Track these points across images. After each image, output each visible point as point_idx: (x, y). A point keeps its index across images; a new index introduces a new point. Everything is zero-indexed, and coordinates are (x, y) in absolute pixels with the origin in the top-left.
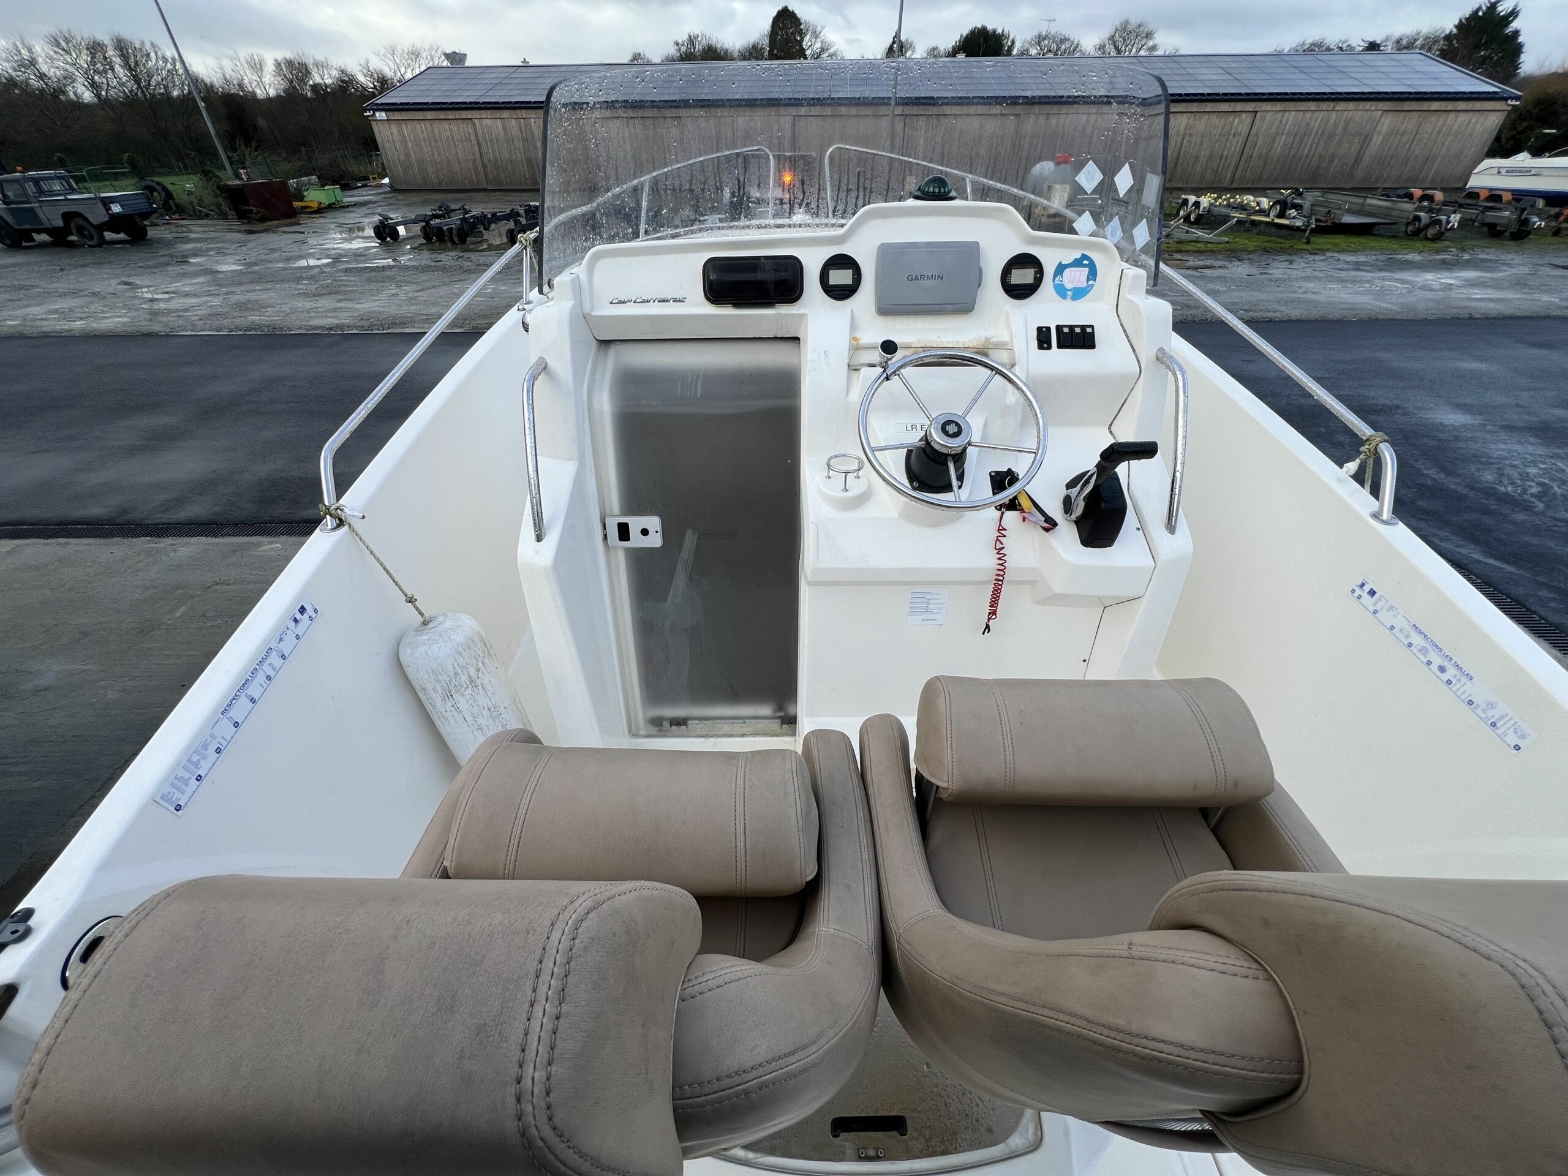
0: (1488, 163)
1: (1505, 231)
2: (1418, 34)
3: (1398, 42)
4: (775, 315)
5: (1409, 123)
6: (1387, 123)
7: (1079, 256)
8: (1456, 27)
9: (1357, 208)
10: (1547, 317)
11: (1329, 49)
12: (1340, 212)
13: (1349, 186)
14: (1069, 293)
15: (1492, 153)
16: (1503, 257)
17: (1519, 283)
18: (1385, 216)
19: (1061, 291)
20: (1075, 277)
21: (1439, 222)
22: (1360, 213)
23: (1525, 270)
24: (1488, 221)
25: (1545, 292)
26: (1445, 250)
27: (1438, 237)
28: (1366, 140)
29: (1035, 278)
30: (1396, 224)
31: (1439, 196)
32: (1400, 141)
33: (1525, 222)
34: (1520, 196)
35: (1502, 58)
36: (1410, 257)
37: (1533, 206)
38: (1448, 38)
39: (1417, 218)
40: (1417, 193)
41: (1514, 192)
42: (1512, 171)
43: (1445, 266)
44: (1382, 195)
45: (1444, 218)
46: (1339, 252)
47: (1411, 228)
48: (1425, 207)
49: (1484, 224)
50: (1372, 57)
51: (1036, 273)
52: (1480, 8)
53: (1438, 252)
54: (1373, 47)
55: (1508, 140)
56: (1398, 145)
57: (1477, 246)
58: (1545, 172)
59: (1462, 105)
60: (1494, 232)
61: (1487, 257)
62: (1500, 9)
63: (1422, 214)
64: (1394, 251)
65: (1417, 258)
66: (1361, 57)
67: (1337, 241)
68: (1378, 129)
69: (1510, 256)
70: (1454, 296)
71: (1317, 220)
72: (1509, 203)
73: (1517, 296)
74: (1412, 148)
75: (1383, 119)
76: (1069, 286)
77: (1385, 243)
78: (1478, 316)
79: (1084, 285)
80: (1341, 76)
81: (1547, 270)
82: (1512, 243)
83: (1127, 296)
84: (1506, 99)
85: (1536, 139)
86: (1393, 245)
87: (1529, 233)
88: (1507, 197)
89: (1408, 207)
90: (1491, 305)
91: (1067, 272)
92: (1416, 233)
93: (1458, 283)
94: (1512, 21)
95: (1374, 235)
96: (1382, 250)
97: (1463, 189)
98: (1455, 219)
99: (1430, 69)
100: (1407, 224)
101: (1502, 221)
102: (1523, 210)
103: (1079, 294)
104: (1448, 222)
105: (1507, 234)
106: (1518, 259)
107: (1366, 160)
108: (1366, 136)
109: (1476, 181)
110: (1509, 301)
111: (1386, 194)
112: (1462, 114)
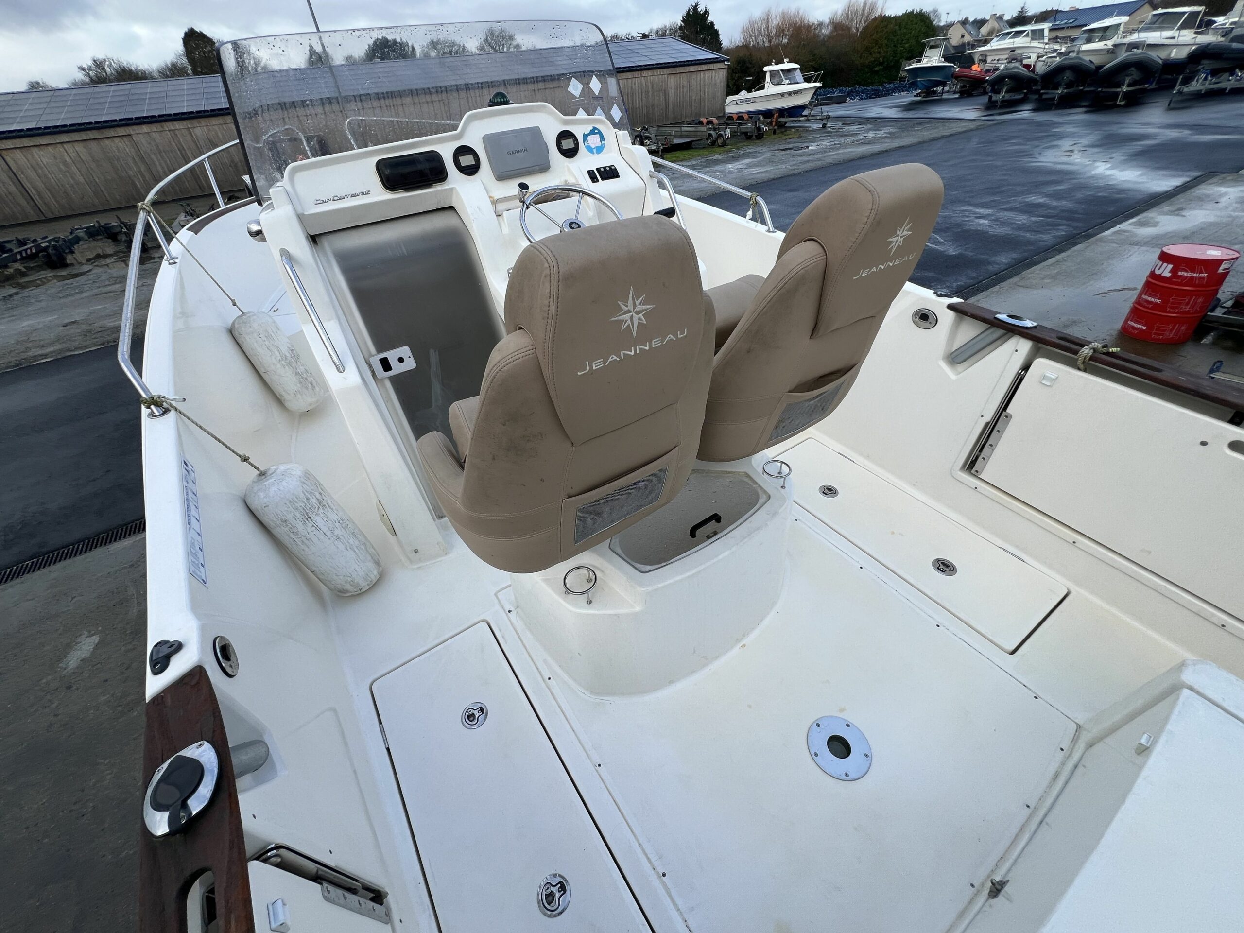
0: (730, 98)
1: (752, 135)
2: (665, 27)
3: (657, 32)
4: (435, 191)
5: (684, 80)
6: (672, 81)
7: (592, 128)
8: (682, 21)
9: (679, 134)
10: (789, 176)
11: (622, 39)
12: (671, 137)
13: (669, 123)
14: (595, 150)
15: (730, 93)
16: (757, 149)
17: (771, 161)
18: (695, 136)
19: (590, 149)
20: (594, 140)
21: (721, 135)
22: (681, 137)
23: (769, 155)
24: (743, 130)
25: (782, 163)
26: (730, 151)
27: (724, 144)
28: (666, 93)
29: (575, 144)
30: (701, 140)
31: (715, 121)
32: (683, 92)
33: (759, 129)
34: (751, 114)
35: (711, 39)
36: (716, 157)
37: (759, 119)
38: (681, 28)
39: (710, 135)
40: (704, 120)
41: (748, 113)
42: (742, 102)
43: (734, 159)
44: (688, 124)
45: (722, 132)
46: (681, 161)
47: (709, 141)
48: (711, 128)
49: (742, 133)
50: (645, 42)
51: (574, 141)
52: (689, 10)
53: (727, 152)
54: (645, 36)
55: (733, 86)
56: (683, 94)
57: (744, 146)
58: (757, 100)
59: (704, 67)
60: (748, 137)
61: (750, 151)
62: (699, 10)
63: (711, 132)
64: (707, 156)
65: (720, 157)
66: (641, 42)
67: (677, 155)
68: (669, 86)
69: (760, 148)
70: (745, 174)
71: (662, 145)
72: (748, 120)
73: (772, 168)
74: (691, 95)
75: (669, 80)
76: (593, 146)
77: (701, 152)
78: (760, 182)
79: (600, 144)
80: (636, 55)
81: (777, 153)
82: (757, 141)
83: (624, 146)
84: (723, 61)
85: (745, 84)
86: (705, 152)
87: (763, 134)
88: (746, 116)
89: (704, 129)
90: (763, 175)
91: (589, 138)
92: (714, 143)
93: (744, 167)
94: (708, 17)
95: (693, 148)
96: (702, 156)
97: (724, 116)
98: (728, 131)
99: (680, 47)
100: (707, 139)
101: (749, 130)
102: (756, 122)
103: (600, 150)
104: (726, 135)
105: (754, 137)
106: (765, 149)
107: (671, 106)
108: (665, 91)
109: (729, 110)
110: (770, 171)
111: (690, 123)
112: (707, 72)
